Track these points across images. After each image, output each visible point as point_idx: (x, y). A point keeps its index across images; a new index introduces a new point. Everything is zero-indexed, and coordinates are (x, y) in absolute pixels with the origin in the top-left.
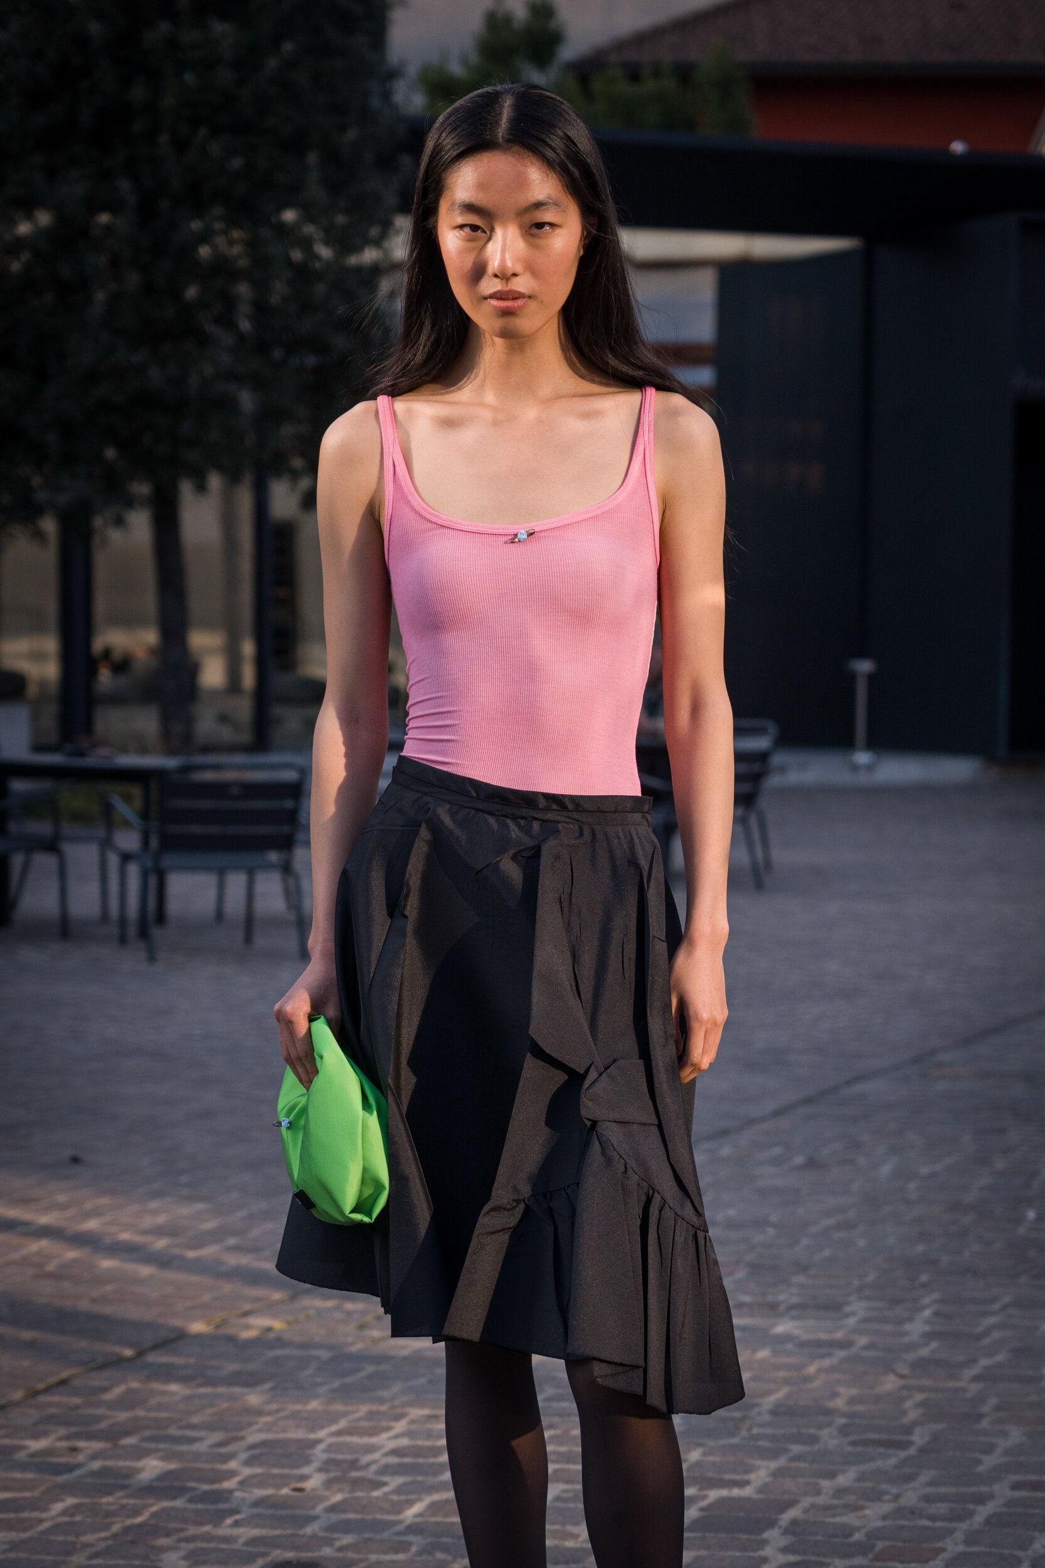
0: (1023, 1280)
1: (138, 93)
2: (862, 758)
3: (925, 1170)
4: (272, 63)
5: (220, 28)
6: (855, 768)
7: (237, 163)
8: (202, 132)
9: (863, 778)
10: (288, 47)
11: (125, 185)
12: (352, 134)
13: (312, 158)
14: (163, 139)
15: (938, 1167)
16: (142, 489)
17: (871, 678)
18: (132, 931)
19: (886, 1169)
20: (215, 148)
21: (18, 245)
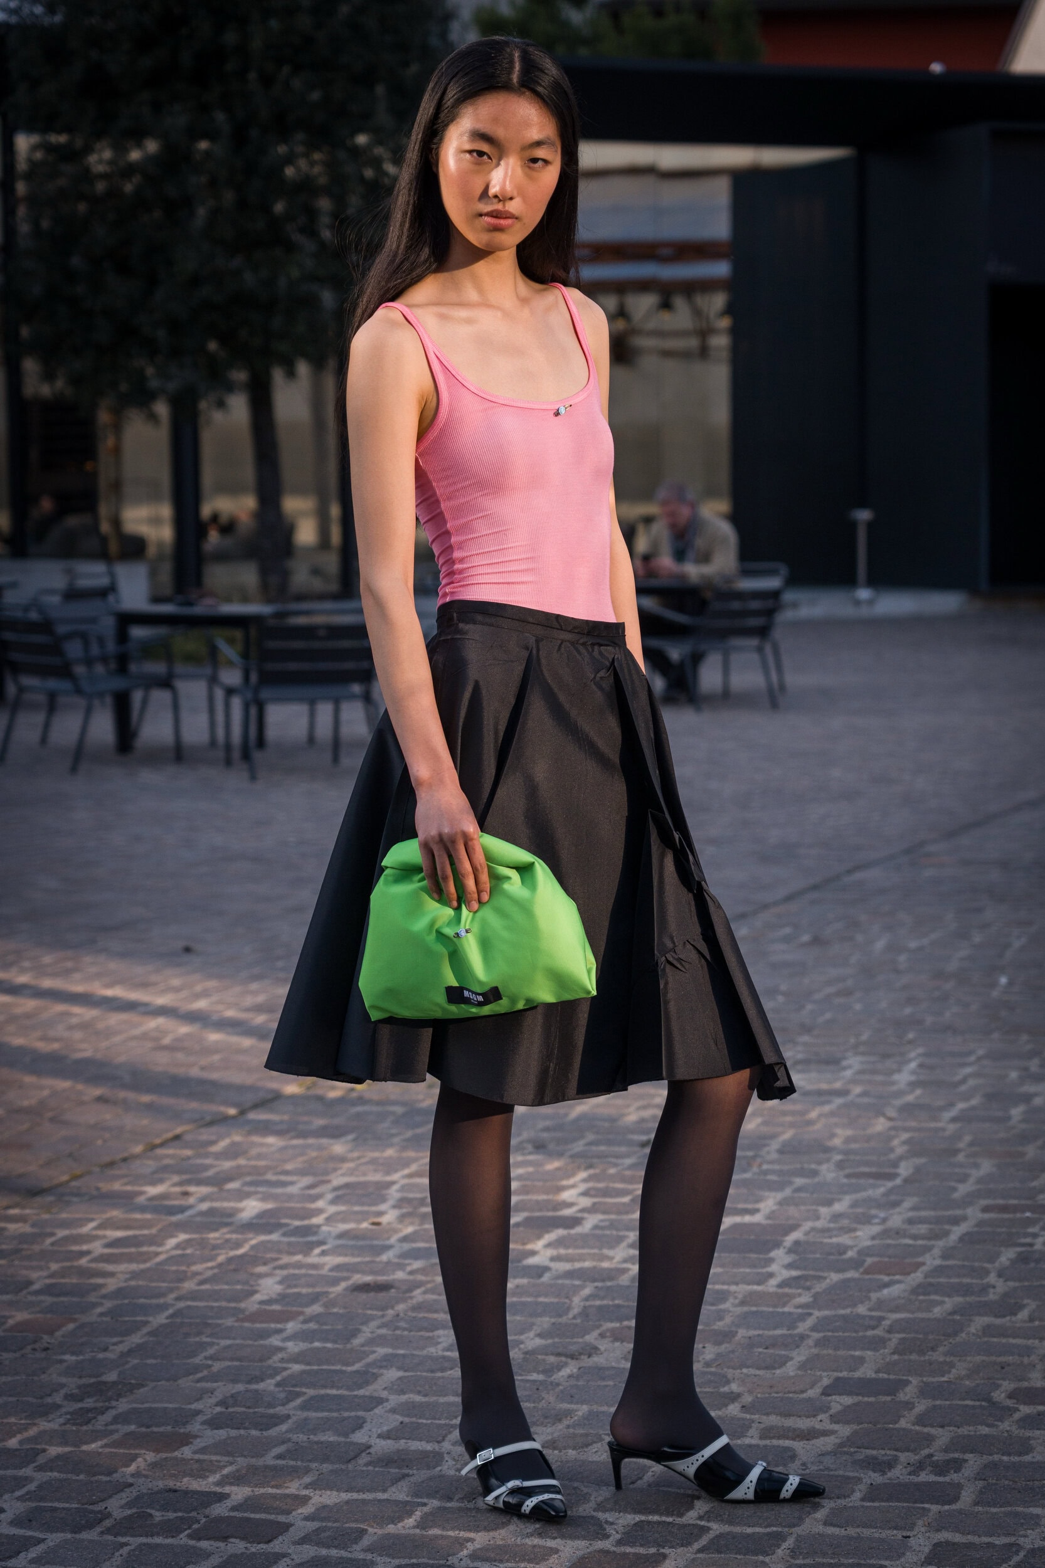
0: (996, 1035)
1: (231, 38)
2: (864, 594)
3: (913, 945)
4: (344, 9)
6: (858, 603)
7: (315, 96)
8: (286, 70)
9: (864, 612)
11: (220, 117)
13: (380, 90)
14: (252, 75)
15: (926, 941)
16: (240, 376)
17: (870, 525)
18: (236, 754)
19: (880, 945)
20: (297, 83)
21: (130, 170)
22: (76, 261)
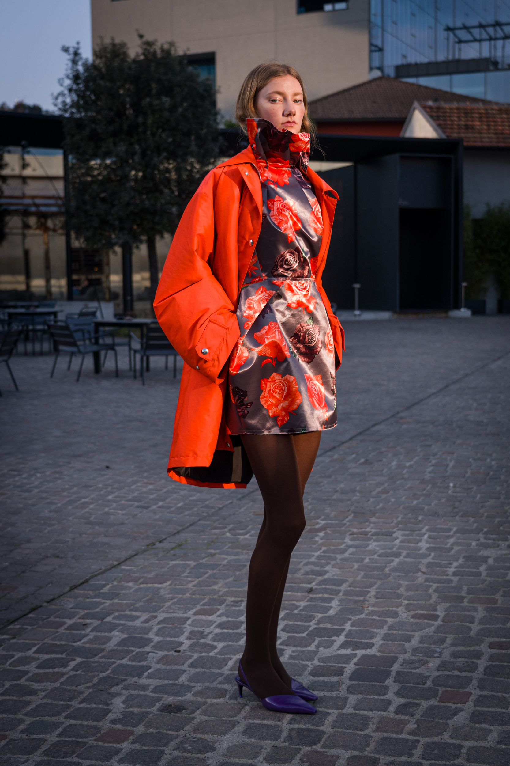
1: (140, 119)
2: (357, 312)
3: (408, 464)
4: (180, 110)
5: (165, 99)
6: (355, 315)
7: (170, 140)
8: (160, 131)
9: (358, 318)
10: (185, 105)
11: (137, 147)
12: (205, 131)
13: (193, 138)
14: (149, 133)
15: (412, 463)
16: (144, 238)
17: (359, 289)
18: (138, 374)
19: (394, 464)
20: (164, 135)
21: (107, 166)
22: (87, 197)
